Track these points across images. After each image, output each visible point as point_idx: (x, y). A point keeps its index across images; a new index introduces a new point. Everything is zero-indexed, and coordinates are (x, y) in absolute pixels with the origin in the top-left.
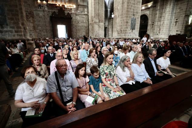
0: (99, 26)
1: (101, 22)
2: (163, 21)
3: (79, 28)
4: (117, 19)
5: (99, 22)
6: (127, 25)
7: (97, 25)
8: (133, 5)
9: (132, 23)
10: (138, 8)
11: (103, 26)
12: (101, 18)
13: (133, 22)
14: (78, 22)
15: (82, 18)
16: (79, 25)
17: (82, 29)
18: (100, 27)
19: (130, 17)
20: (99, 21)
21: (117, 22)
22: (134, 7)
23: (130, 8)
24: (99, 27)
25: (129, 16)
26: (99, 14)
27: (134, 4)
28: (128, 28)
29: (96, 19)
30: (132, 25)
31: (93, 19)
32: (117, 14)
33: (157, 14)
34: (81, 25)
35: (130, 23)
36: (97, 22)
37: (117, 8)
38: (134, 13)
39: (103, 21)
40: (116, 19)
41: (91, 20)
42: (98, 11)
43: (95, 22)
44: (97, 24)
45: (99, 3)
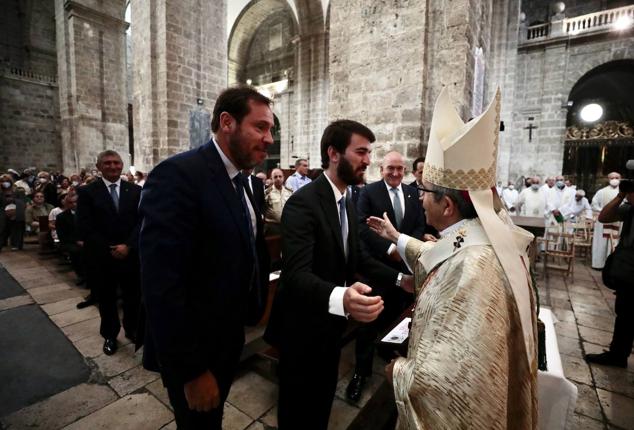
0: (103, 132)
1: (115, 121)
2: (313, 132)
3: (23, 135)
4: (141, 111)
5: (104, 118)
6: (174, 132)
7: (94, 130)
8: (194, 70)
9: (193, 126)
10: (215, 82)
11: (122, 133)
12: (111, 107)
13: (197, 124)
14: (18, 113)
15: (39, 100)
16: (23, 123)
17: (39, 141)
18: (111, 139)
19: (182, 105)
20: (104, 114)
21: (141, 122)
22: (198, 76)
23: (181, 77)
24: (105, 138)
25: (179, 102)
26: (102, 90)
27: (199, 68)
28: (178, 145)
29: (88, 106)
30: (194, 135)
31: (74, 107)
32: (139, 92)
33: (296, 114)
34: (32, 125)
35: (187, 126)
36: (96, 120)
37: (139, 71)
38: (198, 95)
39: (120, 116)
40: (138, 108)
41: (66, 108)
42: (98, 80)
43: (82, 118)
44: (92, 126)
45: (101, 53)
